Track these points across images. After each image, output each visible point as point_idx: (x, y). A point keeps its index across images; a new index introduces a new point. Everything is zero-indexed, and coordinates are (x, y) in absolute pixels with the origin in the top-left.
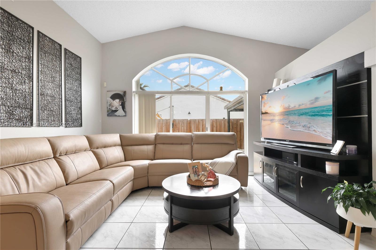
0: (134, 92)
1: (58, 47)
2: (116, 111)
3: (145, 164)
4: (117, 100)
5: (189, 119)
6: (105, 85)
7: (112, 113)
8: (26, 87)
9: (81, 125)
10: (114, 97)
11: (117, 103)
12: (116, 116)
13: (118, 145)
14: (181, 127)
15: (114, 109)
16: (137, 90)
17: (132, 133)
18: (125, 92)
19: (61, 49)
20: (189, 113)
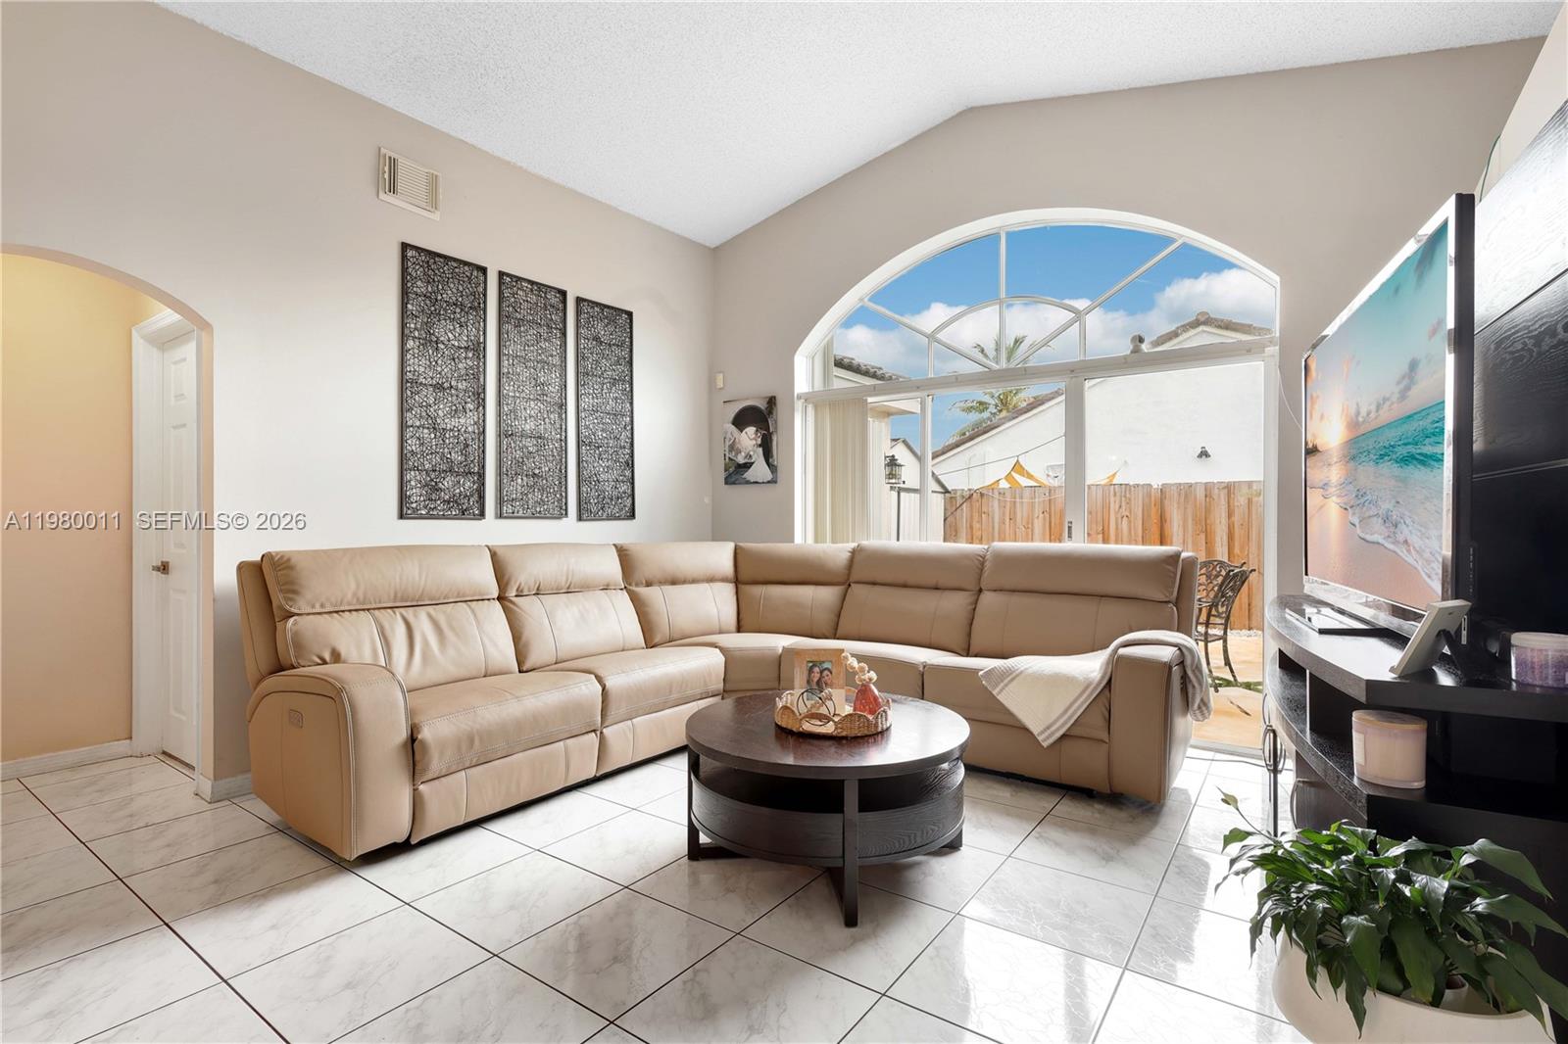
0: (799, 397)
1: (554, 299)
2: (747, 466)
4: (751, 430)
5: (1156, 483)
6: (720, 384)
7: (736, 472)
8: (467, 422)
9: (632, 516)
10: (742, 420)
11: (749, 438)
12: (748, 482)
13: (724, 580)
14: (1117, 519)
15: (741, 459)
16: (825, 386)
17: (793, 542)
18: (772, 401)
19: (564, 302)
20: (1204, 454)
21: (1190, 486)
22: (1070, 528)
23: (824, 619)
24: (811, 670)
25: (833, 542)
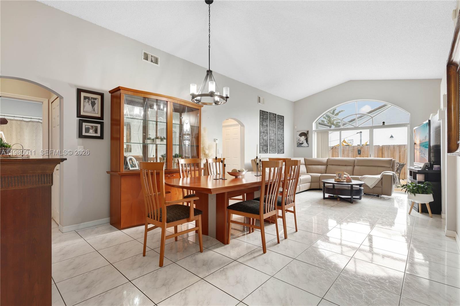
0: (314, 131)
1: (275, 115)
2: (302, 144)
3: (319, 175)
4: (303, 137)
6: (296, 128)
7: (300, 145)
9: (284, 153)
10: (302, 135)
11: (303, 138)
12: (302, 147)
13: (303, 164)
15: (301, 142)
17: (312, 157)
18: (308, 132)
19: (276, 116)
20: (392, 137)
21: (390, 146)
22: (370, 155)
23: (323, 171)
24: (338, 175)
25: (321, 158)
